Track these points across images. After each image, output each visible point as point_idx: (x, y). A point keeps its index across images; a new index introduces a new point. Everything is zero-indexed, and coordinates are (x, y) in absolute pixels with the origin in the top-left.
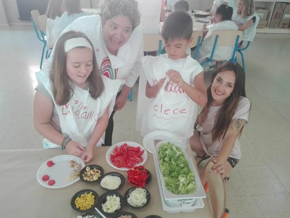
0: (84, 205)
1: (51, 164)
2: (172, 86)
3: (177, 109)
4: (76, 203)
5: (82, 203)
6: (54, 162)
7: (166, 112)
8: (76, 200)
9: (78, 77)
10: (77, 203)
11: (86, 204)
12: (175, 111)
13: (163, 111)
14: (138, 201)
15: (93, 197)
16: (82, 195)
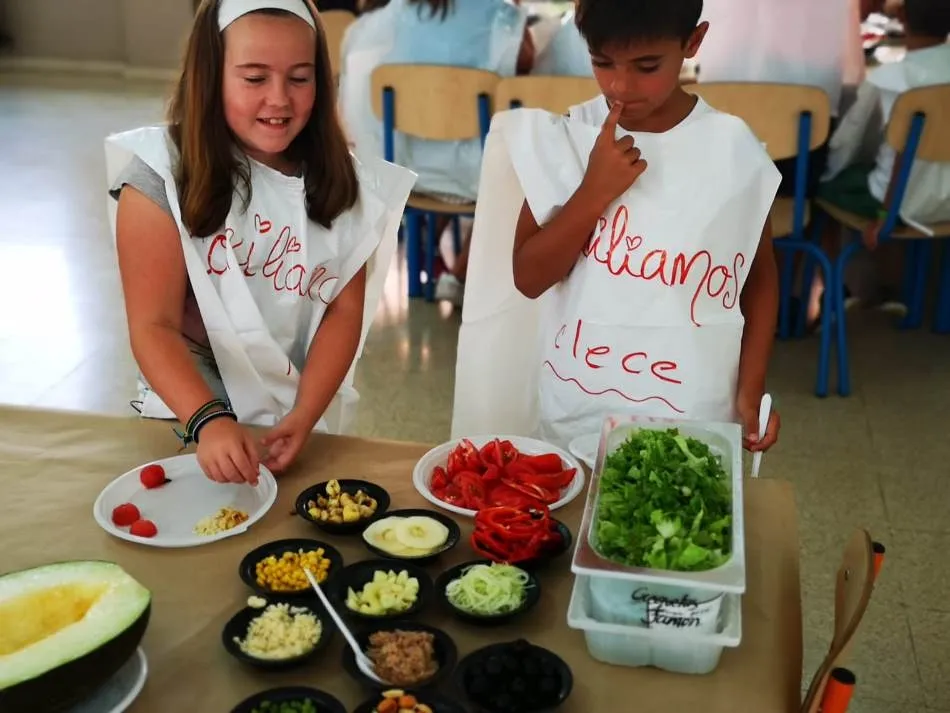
0: (286, 578)
1: (155, 479)
2: (629, 249)
3: (642, 354)
4: (258, 571)
5: (279, 573)
6: (167, 475)
7: (593, 359)
8: (264, 561)
9: (258, 123)
10: (262, 570)
11: (291, 577)
12: (628, 360)
13: (582, 351)
14: (485, 600)
15: (326, 562)
16: (288, 555)
